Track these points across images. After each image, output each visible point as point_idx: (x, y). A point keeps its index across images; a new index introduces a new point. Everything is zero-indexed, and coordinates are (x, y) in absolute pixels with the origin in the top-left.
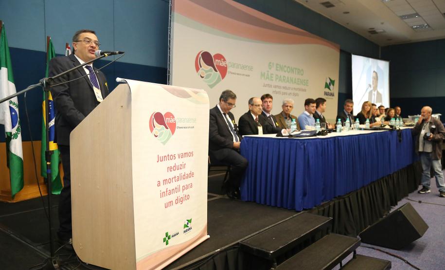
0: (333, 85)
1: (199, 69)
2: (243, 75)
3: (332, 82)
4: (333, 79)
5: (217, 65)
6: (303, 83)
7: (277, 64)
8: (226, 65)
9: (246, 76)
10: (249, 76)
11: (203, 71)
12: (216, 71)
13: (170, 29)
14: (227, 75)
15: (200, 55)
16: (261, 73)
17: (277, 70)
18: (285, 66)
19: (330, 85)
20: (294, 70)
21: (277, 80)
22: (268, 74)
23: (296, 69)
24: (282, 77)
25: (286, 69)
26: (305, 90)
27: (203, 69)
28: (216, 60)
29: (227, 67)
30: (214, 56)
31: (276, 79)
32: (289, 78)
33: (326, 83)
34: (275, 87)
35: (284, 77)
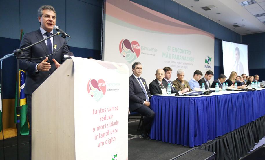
0: (211, 61)
1: (122, 51)
2: (151, 55)
3: (210, 59)
4: (210, 57)
5: (133, 49)
6: (191, 60)
7: (173, 48)
8: (140, 48)
9: (153, 55)
10: (154, 55)
11: (124, 52)
12: (133, 52)
13: (103, 25)
14: (141, 55)
15: (123, 42)
16: (163, 53)
17: (173, 51)
18: (179, 49)
19: (208, 61)
20: (185, 51)
21: (174, 58)
22: (167, 54)
23: (186, 50)
24: (177, 56)
25: (179, 51)
26: (192, 64)
27: (124, 51)
28: (133, 45)
29: (140, 50)
30: (131, 43)
31: (173, 57)
32: (181, 57)
33: (206, 60)
34: (172, 62)
35: (178, 56)
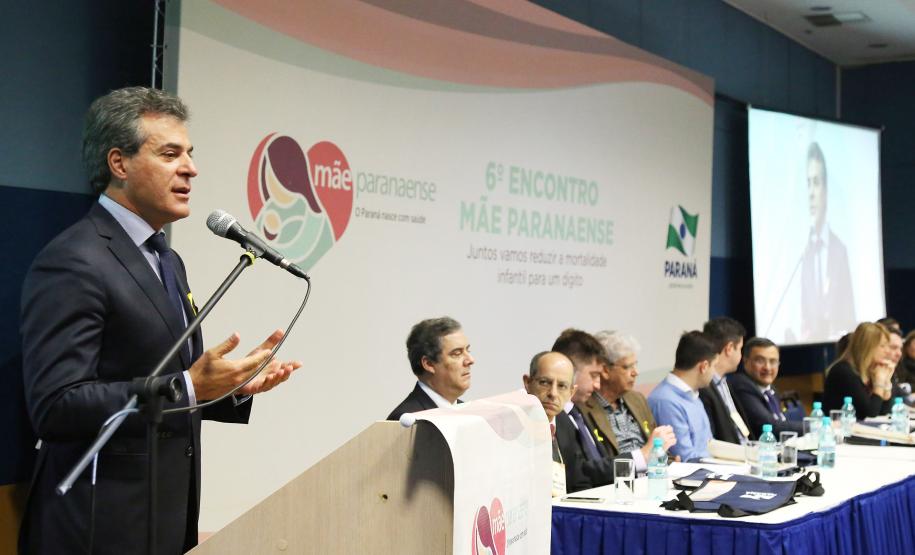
0: (694, 234)
1: (261, 205)
2: (405, 218)
3: (690, 222)
4: (691, 212)
5: (319, 188)
6: (598, 235)
7: (514, 170)
8: (349, 184)
9: (414, 220)
10: (422, 220)
11: (273, 212)
12: (316, 209)
14: (355, 222)
15: (265, 152)
16: (463, 204)
17: (514, 191)
18: (539, 175)
20: (569, 186)
21: (515, 230)
22: (483, 211)
23: (573, 181)
24: (529, 217)
25: (540, 185)
26: (601, 262)
27: (272, 206)
28: (318, 168)
29: (350, 193)
30: (311, 153)
31: (512, 225)
32: (553, 222)
33: (671, 228)
34: (509, 255)
35: (536, 214)
